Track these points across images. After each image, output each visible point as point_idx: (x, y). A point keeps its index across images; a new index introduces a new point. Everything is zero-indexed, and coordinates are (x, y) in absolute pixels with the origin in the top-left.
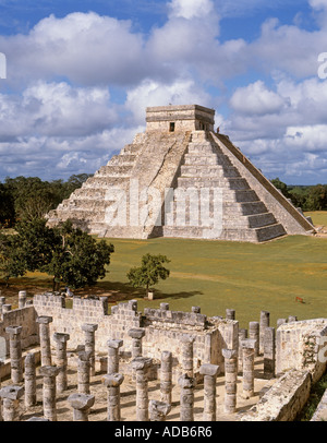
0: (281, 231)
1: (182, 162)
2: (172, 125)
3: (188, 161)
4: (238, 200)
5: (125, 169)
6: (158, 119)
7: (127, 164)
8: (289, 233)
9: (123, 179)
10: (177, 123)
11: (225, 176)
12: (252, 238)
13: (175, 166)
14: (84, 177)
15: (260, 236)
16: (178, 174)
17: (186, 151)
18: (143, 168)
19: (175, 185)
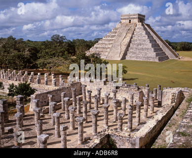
0: (167, 58)
1: (133, 34)
2: (130, 21)
3: (135, 33)
4: (152, 47)
5: (113, 36)
6: (125, 19)
7: (114, 34)
8: (170, 58)
9: (113, 40)
10: (132, 20)
11: (148, 38)
12: (157, 60)
13: (131, 35)
14: (99, 39)
15: (160, 60)
16: (132, 38)
17: (135, 30)
18: (119, 36)
19: (130, 42)
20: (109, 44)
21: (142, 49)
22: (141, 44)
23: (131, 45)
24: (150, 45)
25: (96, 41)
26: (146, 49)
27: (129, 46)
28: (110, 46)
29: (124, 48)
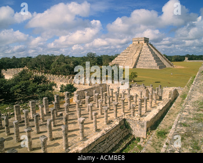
0: (165, 66)
1: (141, 51)
2: (139, 42)
5: (127, 53)
6: (135, 41)
7: (128, 51)
8: (167, 67)
9: (127, 55)
12: (158, 68)
14: (118, 55)
15: (160, 68)
16: (140, 53)
17: (142, 48)
18: (132, 52)
19: (139, 56)
20: (125, 58)
21: (148, 61)
22: (146, 58)
23: (140, 58)
24: (153, 58)
25: (116, 56)
26: (150, 60)
27: (138, 59)
28: (125, 59)
29: (135, 60)
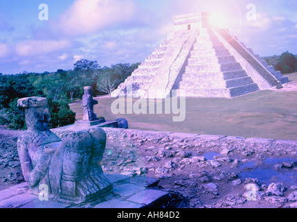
1: (192, 49)
2: (189, 26)
3: (195, 48)
4: (222, 70)
5: (161, 56)
6: (181, 23)
7: (162, 52)
8: (261, 89)
9: (159, 62)
10: (192, 25)
11: (216, 55)
12: (227, 95)
13: (187, 52)
14: (139, 64)
15: (233, 93)
16: (189, 56)
17: (195, 42)
18: (170, 55)
19: (186, 63)
20: (154, 70)
21: (205, 76)
22: (203, 67)
23: (187, 69)
24: (218, 66)
25: (136, 66)
26: (210, 74)
27: (182, 71)
28: (154, 74)
29: (174, 75)
